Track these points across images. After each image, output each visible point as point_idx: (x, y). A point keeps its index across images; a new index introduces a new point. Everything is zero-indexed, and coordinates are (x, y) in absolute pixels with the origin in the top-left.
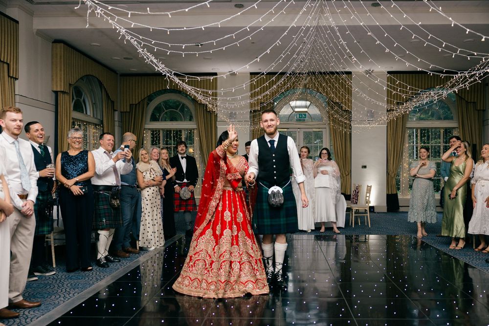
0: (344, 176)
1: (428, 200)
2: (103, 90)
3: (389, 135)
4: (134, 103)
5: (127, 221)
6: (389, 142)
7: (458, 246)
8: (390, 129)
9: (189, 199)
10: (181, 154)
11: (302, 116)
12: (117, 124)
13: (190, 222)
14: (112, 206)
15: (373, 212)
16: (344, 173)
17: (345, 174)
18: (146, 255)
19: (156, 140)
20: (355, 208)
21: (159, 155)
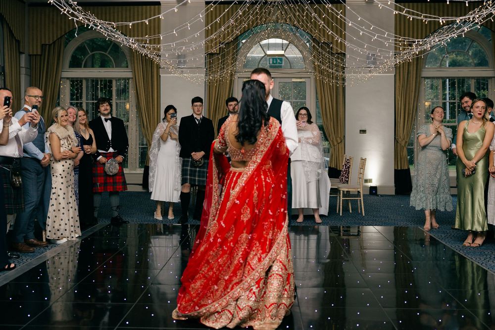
0: (336, 144)
1: (440, 180)
2: (5, 26)
3: (397, 88)
4: (47, 43)
5: (33, 204)
6: (399, 98)
7: (475, 242)
8: (400, 80)
9: (116, 175)
10: (104, 115)
11: (276, 61)
12: (23, 71)
13: (118, 207)
14: (13, 184)
15: (376, 194)
16: (334, 140)
17: (337, 141)
18: (54, 249)
19: (77, 93)
20: (344, 188)
21: (75, 116)
